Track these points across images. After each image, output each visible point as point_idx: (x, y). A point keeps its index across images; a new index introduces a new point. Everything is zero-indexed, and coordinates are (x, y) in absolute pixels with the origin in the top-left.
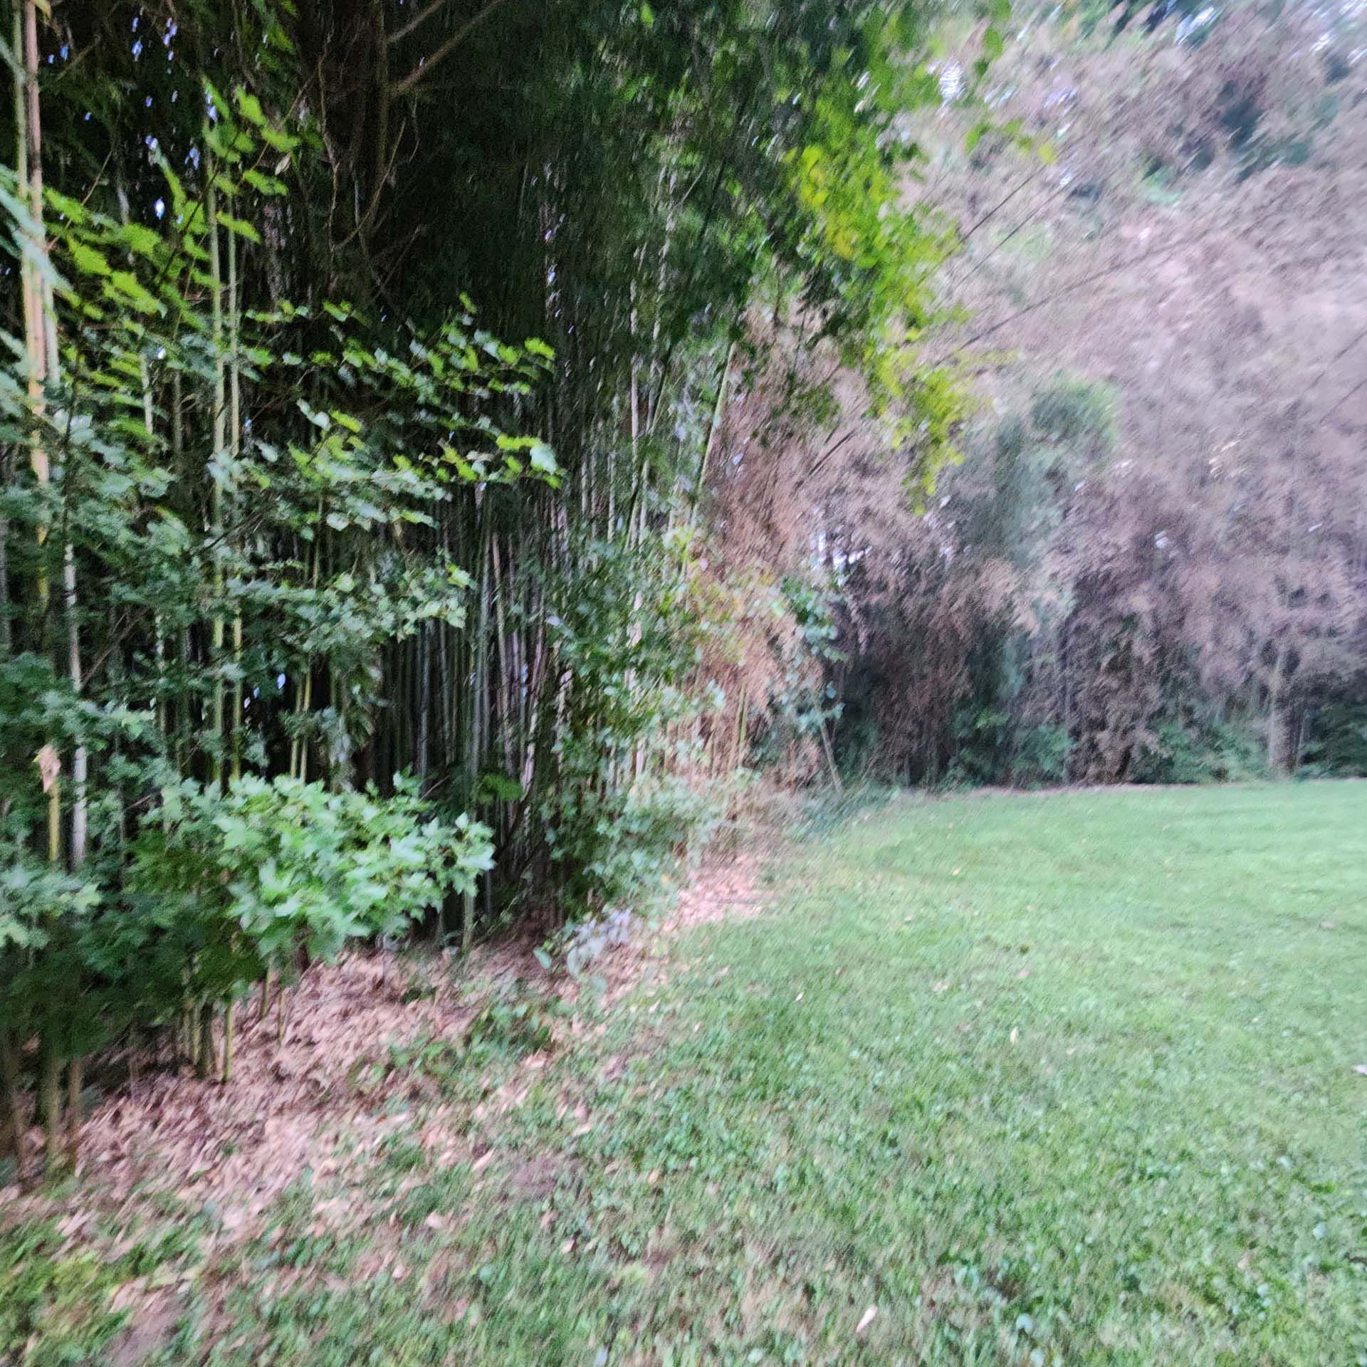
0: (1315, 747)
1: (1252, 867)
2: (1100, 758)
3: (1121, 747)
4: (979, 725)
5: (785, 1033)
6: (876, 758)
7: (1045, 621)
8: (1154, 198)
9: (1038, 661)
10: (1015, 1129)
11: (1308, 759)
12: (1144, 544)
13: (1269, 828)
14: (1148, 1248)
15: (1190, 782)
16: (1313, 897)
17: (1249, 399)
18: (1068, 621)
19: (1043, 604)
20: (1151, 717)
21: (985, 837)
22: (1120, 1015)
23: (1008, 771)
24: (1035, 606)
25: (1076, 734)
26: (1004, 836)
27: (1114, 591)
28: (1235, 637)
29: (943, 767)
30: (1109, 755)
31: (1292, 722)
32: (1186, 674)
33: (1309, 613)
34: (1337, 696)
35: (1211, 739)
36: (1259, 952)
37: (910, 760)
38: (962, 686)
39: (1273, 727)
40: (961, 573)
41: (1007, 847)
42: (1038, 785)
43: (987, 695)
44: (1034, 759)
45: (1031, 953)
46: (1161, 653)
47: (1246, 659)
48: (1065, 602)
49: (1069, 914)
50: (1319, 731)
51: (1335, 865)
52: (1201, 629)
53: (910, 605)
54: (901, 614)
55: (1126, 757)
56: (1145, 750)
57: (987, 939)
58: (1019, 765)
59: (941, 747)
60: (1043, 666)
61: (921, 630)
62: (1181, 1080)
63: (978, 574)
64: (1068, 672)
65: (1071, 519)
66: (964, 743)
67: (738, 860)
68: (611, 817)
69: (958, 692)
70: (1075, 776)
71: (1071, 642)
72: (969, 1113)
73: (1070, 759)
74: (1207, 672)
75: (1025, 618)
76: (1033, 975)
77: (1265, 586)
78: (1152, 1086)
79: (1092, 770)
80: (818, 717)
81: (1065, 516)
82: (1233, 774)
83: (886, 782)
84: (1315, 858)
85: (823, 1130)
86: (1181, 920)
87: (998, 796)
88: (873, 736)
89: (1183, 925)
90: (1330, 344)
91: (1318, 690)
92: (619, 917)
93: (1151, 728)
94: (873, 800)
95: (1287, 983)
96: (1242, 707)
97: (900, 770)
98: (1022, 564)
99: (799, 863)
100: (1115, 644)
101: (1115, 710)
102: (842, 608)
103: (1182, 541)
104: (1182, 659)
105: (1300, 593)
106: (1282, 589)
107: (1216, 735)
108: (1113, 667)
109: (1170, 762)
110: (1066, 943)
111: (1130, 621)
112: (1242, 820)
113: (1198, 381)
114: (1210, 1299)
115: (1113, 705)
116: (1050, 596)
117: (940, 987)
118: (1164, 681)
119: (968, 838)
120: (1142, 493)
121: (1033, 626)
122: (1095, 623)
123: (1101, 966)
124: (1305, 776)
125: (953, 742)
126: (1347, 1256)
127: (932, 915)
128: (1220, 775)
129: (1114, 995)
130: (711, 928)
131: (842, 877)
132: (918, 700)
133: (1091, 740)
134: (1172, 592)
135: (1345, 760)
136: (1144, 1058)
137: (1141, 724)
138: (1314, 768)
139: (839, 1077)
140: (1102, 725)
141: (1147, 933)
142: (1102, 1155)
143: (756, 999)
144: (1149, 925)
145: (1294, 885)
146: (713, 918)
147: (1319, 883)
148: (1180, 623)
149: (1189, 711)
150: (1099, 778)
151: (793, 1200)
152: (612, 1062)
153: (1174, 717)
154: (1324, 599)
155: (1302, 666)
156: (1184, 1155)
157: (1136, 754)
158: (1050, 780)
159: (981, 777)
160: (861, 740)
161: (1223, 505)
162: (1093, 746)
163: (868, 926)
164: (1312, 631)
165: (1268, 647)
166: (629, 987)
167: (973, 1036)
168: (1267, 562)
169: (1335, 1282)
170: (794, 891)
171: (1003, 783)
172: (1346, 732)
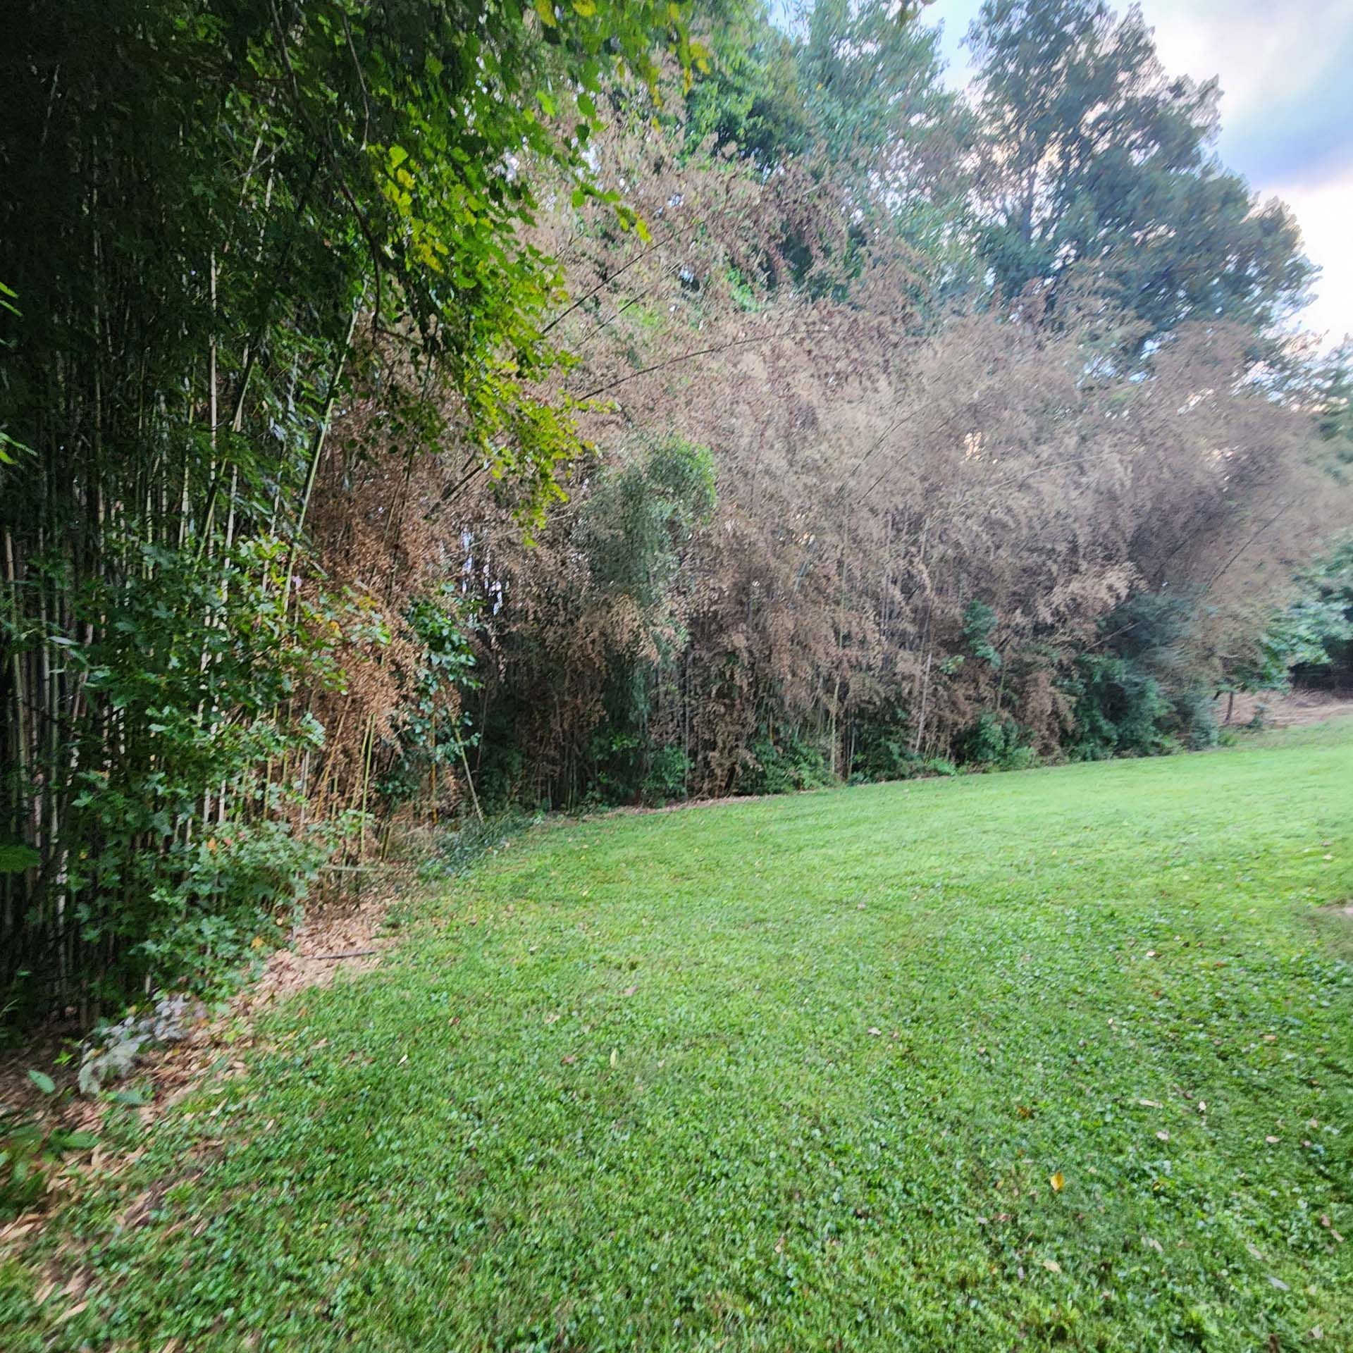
0: (860, 758)
1: (816, 862)
2: (712, 775)
3: (727, 764)
4: (615, 748)
5: (378, 1107)
6: (519, 784)
7: (667, 653)
8: (746, 303)
9: (662, 689)
10: (602, 1161)
11: (856, 768)
12: (742, 589)
13: (829, 827)
14: (703, 1260)
15: (776, 792)
16: (854, 883)
17: (812, 480)
18: (686, 654)
19: (664, 638)
20: (749, 737)
21: (617, 854)
22: (705, 1017)
23: (639, 790)
24: (657, 640)
25: (693, 754)
26: (632, 852)
27: (721, 630)
28: (807, 671)
29: (583, 790)
30: (718, 772)
31: (845, 739)
32: (772, 701)
33: (854, 652)
34: (872, 719)
35: (792, 755)
36: (814, 937)
37: (554, 783)
38: (598, 712)
39: (833, 744)
40: (596, 606)
41: (631, 863)
42: (663, 802)
43: (620, 721)
44: (661, 779)
45: (640, 967)
46: (754, 684)
47: (814, 689)
48: (682, 638)
49: (675, 924)
50: (862, 746)
51: (869, 854)
52: (782, 663)
53: (550, 635)
54: (542, 644)
55: (732, 771)
56: (745, 767)
57: (602, 960)
58: (648, 785)
59: (581, 770)
60: (666, 693)
61: (560, 660)
62: (746, 1074)
63: (610, 607)
64: (687, 699)
65: (686, 565)
66: (602, 766)
67: (363, 907)
68: (177, 879)
69: (595, 718)
70: (694, 792)
71: (689, 672)
72: (560, 1155)
73: (689, 777)
74: (788, 699)
75: (649, 650)
76: (638, 990)
77: (827, 630)
78: (724, 1084)
79: (706, 786)
80: (457, 746)
81: (682, 560)
82: (807, 783)
83: (530, 808)
84: (856, 850)
85: (401, 1220)
86: (762, 916)
87: (630, 812)
88: (516, 762)
89: (762, 921)
90: (863, 445)
91: (861, 713)
92: (171, 1005)
93: (749, 747)
94: (517, 826)
95: (832, 960)
96: (813, 727)
97: (544, 795)
98: (646, 601)
99: (430, 902)
100: (722, 674)
101: (723, 732)
102: (482, 635)
103: (769, 590)
104: (770, 689)
105: (847, 637)
106: (837, 633)
107: (795, 751)
108: (721, 694)
109: (763, 775)
110: (670, 952)
111: (732, 655)
112: (811, 821)
113: (775, 459)
114: (750, 1297)
115: (721, 727)
116: (669, 631)
117: (551, 1019)
118: (759, 706)
119: (599, 858)
120: (739, 546)
121: (657, 658)
122: (706, 656)
123: (695, 970)
124: (853, 782)
125: (591, 765)
126: (855, 1213)
127: (557, 941)
128: (798, 785)
129: (703, 998)
130: (313, 992)
131: (473, 913)
132: (558, 726)
133: (705, 758)
134: (761, 630)
135: (879, 767)
136: (720, 1056)
137: (742, 744)
138: (860, 775)
139: (432, 1148)
140: (712, 745)
141: (734, 932)
142: (676, 1169)
143: (351, 1071)
144: (737, 925)
145: (842, 874)
146: (319, 980)
147: (858, 871)
148: (768, 658)
149: (777, 731)
150: (711, 793)
151: (352, 1321)
152: (141, 1199)
153: (767, 736)
154: (863, 642)
155: (850, 694)
156: (744, 1149)
157: (738, 768)
158: (674, 797)
159: (617, 798)
160: (504, 767)
161: (796, 562)
162: (707, 763)
163: (491, 964)
164: (856, 667)
165: (829, 680)
166: (189, 1088)
167: (576, 1066)
168: (826, 610)
169: (845, 1242)
170: (421, 935)
171: (633, 802)
172: (879, 745)
